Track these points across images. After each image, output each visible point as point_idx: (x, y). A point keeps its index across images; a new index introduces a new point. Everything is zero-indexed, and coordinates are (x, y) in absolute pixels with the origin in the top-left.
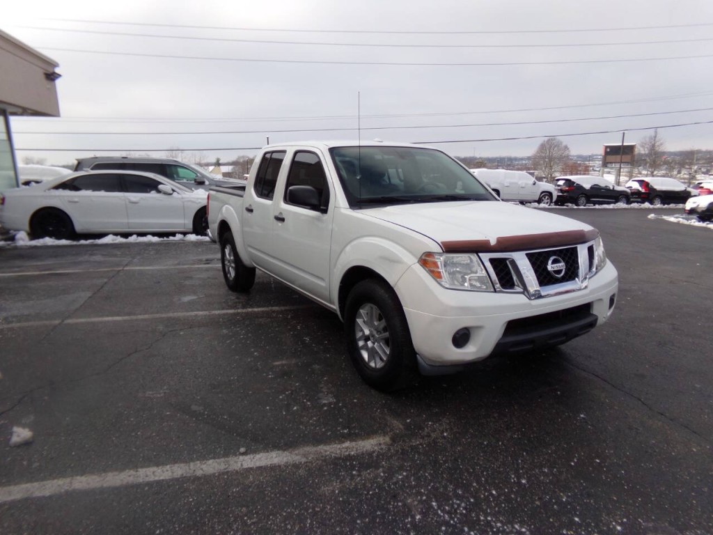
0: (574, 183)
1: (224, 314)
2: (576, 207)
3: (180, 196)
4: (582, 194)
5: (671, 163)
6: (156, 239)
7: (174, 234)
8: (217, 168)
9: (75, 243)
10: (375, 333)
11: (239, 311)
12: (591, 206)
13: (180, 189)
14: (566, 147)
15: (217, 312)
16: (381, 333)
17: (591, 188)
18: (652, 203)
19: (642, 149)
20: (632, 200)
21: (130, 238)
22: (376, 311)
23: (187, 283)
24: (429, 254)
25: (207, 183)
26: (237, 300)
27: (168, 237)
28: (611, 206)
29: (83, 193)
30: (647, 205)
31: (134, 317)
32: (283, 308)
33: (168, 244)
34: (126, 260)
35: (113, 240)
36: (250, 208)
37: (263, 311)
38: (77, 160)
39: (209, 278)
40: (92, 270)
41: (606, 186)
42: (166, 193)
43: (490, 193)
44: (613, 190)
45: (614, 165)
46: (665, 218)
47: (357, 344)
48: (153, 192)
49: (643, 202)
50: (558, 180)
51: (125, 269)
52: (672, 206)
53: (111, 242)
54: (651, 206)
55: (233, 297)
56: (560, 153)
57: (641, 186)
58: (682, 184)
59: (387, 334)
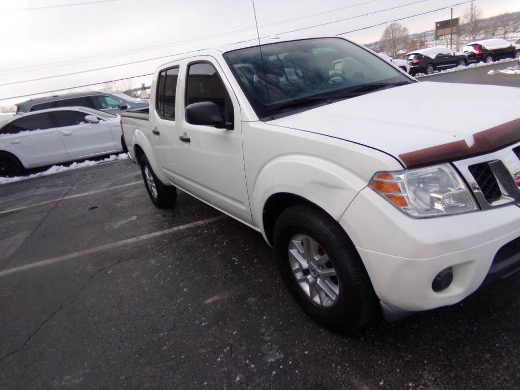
0: (422, 55)
1: (152, 238)
2: (425, 75)
3: (106, 123)
4: (429, 63)
5: (486, 28)
6: (93, 163)
7: (108, 156)
8: (144, 91)
9: (26, 178)
10: (315, 267)
11: (166, 231)
12: (437, 72)
13: (105, 117)
14: (405, 29)
15: (144, 237)
16: (323, 268)
17: (437, 57)
18: (485, 62)
19: (465, 20)
20: (469, 61)
21: (71, 165)
22: (314, 244)
23: (118, 205)
24: (385, 174)
25: (129, 107)
26: (163, 219)
27: (103, 159)
28: (453, 70)
29: (22, 134)
30: (481, 63)
31: (65, 257)
32: (207, 221)
33: (104, 166)
34: (66, 189)
35: (57, 170)
36: (156, 131)
37: (188, 229)
38: (16, 105)
39: (137, 196)
40: (34, 205)
41: (448, 54)
42: (93, 122)
43: (403, 74)
44: (454, 56)
45: (443, 37)
46: (502, 71)
47: (294, 278)
48: (82, 123)
49: (478, 62)
50: (409, 55)
51: (64, 198)
52: (501, 61)
53: (56, 172)
54: (485, 64)
55: (159, 215)
56: (401, 34)
57: (475, 48)
58: (508, 42)
59: (332, 271)
